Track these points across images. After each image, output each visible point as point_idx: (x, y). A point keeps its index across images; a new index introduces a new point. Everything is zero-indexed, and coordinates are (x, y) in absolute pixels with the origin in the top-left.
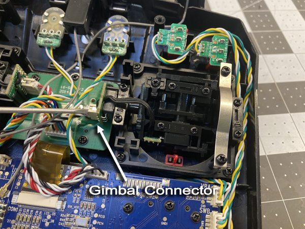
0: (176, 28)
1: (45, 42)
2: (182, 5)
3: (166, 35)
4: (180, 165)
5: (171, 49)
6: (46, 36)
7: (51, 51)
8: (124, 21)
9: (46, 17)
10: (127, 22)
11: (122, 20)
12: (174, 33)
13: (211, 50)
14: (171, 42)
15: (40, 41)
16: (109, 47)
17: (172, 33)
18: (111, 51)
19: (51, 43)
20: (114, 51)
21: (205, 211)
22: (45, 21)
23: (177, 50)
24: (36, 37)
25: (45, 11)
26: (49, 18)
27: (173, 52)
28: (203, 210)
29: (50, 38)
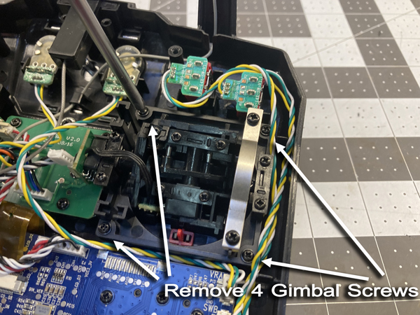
0: (193, 61)
1: (34, 78)
2: (205, 32)
3: (181, 71)
4: (188, 244)
5: (186, 88)
6: (36, 71)
7: (42, 89)
8: (135, 53)
9: (39, 48)
10: (139, 54)
11: (133, 52)
12: (190, 68)
13: (239, 91)
14: (186, 80)
15: (28, 76)
16: (112, 85)
17: (188, 68)
18: (113, 90)
19: (41, 79)
20: (118, 90)
21: (210, 308)
22: (38, 52)
23: (193, 90)
24: (24, 72)
25: (38, 40)
26: (43, 49)
27: (188, 92)
28: (208, 307)
29: (40, 73)
